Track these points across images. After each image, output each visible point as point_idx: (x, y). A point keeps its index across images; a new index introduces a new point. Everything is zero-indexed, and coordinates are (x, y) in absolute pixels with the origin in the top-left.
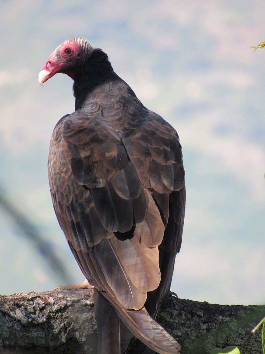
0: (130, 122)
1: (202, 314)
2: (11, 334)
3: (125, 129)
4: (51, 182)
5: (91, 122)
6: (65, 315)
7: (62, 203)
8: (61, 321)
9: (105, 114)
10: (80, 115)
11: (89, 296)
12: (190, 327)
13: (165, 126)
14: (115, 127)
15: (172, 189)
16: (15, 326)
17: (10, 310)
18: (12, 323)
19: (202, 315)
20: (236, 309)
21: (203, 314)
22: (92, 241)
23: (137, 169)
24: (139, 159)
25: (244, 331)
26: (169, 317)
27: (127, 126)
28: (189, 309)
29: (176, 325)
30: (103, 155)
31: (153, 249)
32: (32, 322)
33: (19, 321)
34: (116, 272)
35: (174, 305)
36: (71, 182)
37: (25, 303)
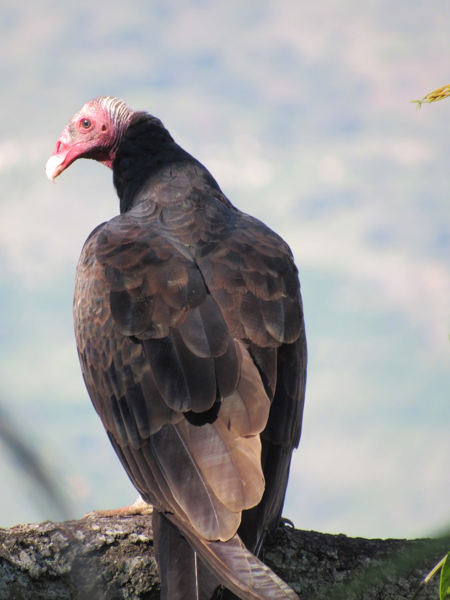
0: (210, 231)
1: (335, 554)
2: (12, 594)
3: (201, 243)
4: (77, 334)
5: (143, 232)
6: (103, 560)
7: (95, 369)
8: (96, 569)
9: (167, 219)
10: (124, 222)
11: (144, 528)
12: (316, 577)
13: (269, 236)
14: (183, 239)
15: (281, 340)
16: (20, 580)
17: (10, 554)
18: (13, 575)
19: (336, 557)
20: (394, 546)
21: (338, 554)
22: (147, 428)
23: (221, 308)
24: (226, 290)
25: (408, 583)
26: (281, 561)
27: (204, 237)
28: (313, 547)
29: (292, 575)
30: (164, 285)
31: (251, 438)
32: (47, 572)
33: (26, 571)
34: (189, 479)
35: (289, 541)
36: (110, 332)
37: (36, 541)
